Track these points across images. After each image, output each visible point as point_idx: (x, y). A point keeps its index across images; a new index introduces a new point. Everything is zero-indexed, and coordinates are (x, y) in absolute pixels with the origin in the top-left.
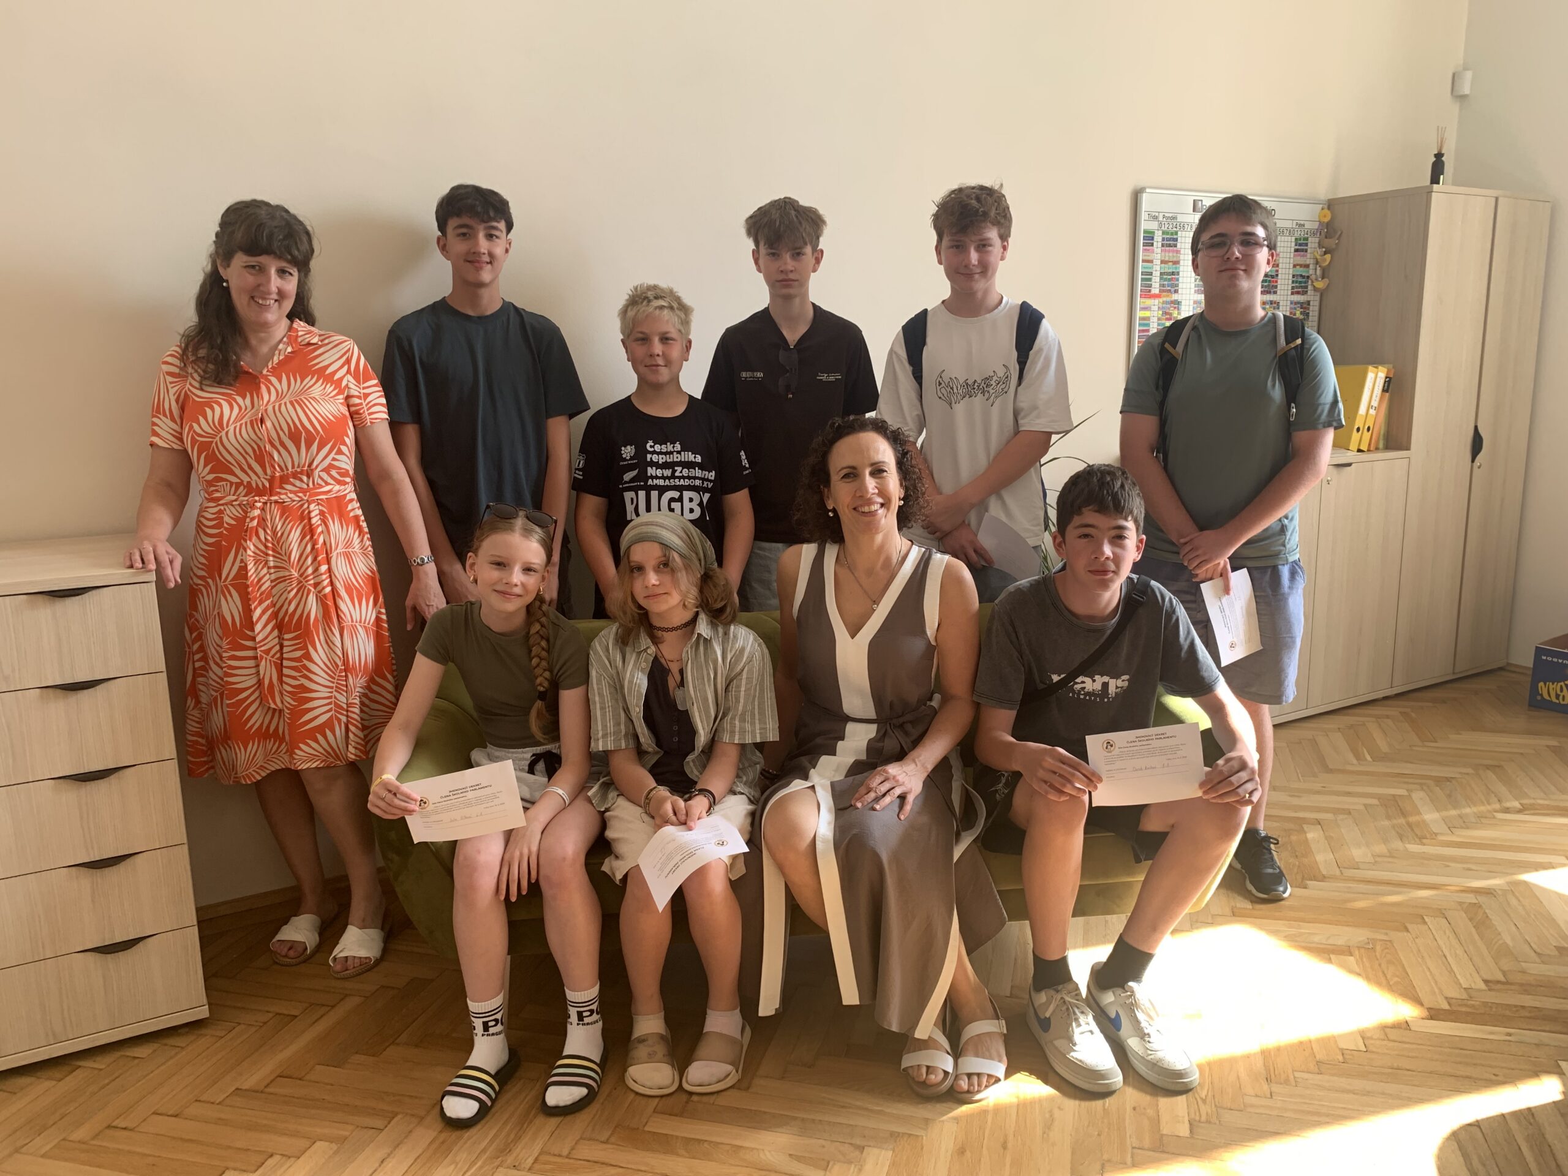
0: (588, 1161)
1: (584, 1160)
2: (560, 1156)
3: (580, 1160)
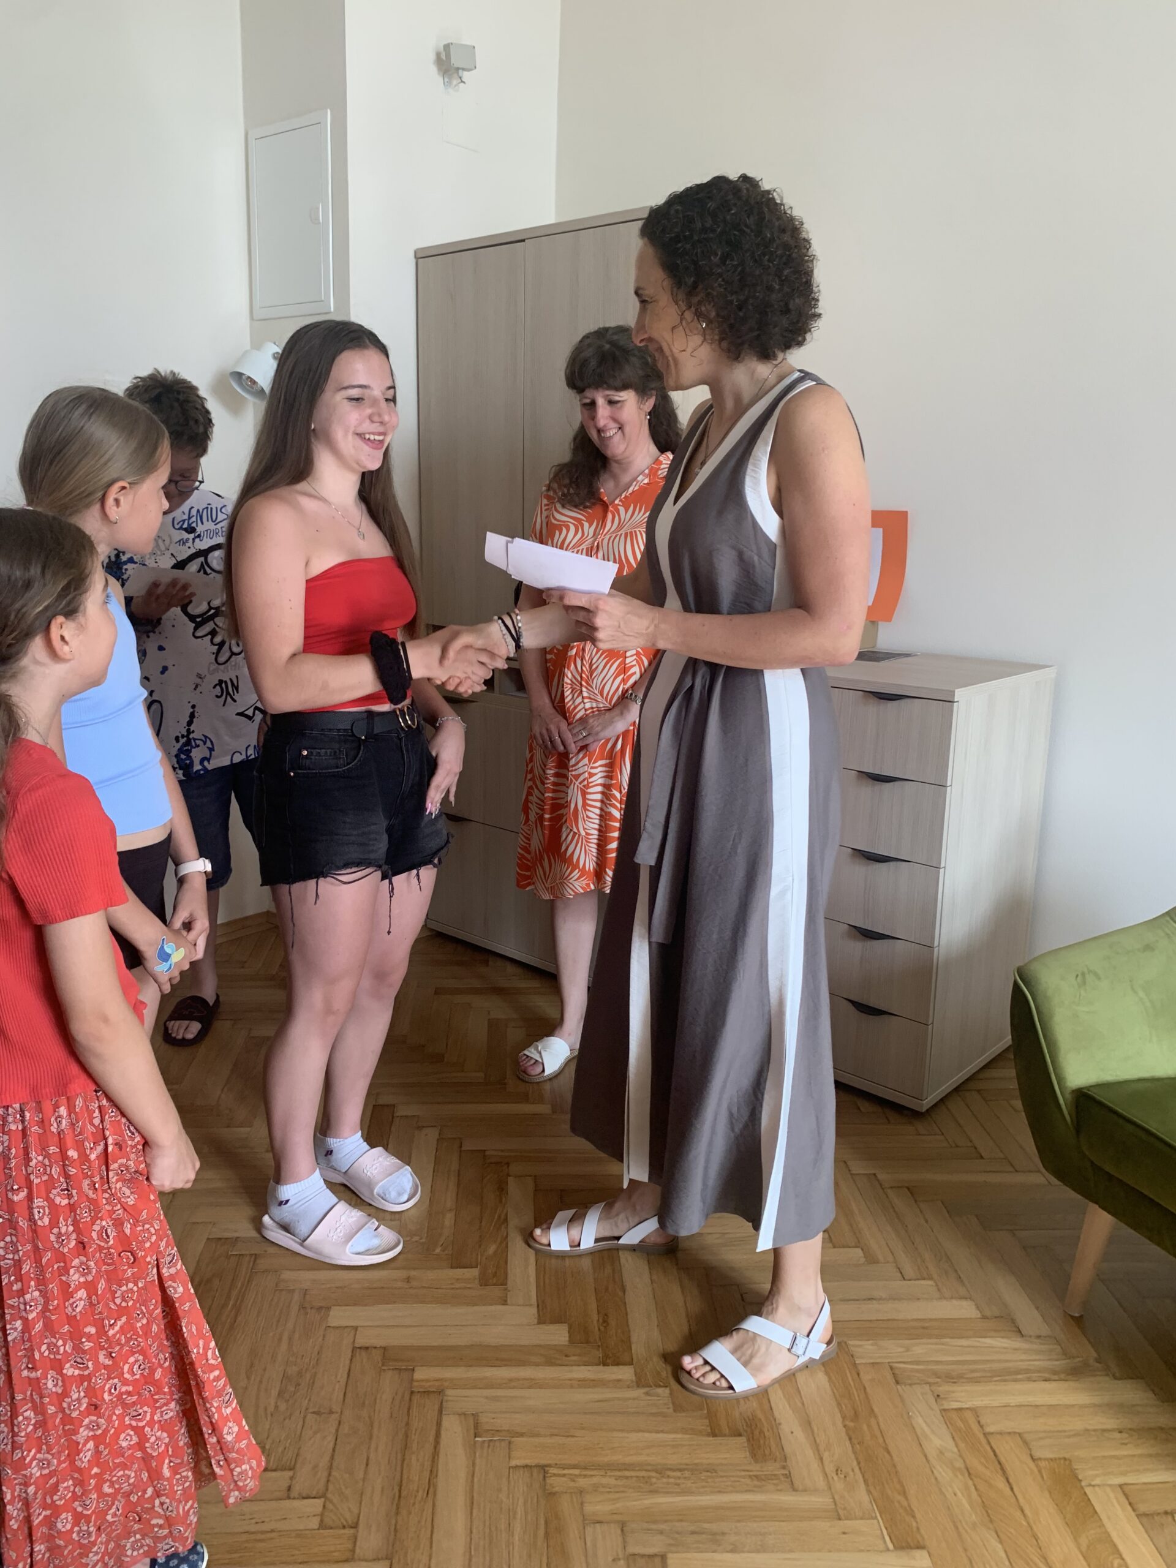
0: (995, 1455)
1: (994, 1452)
2: (982, 1427)
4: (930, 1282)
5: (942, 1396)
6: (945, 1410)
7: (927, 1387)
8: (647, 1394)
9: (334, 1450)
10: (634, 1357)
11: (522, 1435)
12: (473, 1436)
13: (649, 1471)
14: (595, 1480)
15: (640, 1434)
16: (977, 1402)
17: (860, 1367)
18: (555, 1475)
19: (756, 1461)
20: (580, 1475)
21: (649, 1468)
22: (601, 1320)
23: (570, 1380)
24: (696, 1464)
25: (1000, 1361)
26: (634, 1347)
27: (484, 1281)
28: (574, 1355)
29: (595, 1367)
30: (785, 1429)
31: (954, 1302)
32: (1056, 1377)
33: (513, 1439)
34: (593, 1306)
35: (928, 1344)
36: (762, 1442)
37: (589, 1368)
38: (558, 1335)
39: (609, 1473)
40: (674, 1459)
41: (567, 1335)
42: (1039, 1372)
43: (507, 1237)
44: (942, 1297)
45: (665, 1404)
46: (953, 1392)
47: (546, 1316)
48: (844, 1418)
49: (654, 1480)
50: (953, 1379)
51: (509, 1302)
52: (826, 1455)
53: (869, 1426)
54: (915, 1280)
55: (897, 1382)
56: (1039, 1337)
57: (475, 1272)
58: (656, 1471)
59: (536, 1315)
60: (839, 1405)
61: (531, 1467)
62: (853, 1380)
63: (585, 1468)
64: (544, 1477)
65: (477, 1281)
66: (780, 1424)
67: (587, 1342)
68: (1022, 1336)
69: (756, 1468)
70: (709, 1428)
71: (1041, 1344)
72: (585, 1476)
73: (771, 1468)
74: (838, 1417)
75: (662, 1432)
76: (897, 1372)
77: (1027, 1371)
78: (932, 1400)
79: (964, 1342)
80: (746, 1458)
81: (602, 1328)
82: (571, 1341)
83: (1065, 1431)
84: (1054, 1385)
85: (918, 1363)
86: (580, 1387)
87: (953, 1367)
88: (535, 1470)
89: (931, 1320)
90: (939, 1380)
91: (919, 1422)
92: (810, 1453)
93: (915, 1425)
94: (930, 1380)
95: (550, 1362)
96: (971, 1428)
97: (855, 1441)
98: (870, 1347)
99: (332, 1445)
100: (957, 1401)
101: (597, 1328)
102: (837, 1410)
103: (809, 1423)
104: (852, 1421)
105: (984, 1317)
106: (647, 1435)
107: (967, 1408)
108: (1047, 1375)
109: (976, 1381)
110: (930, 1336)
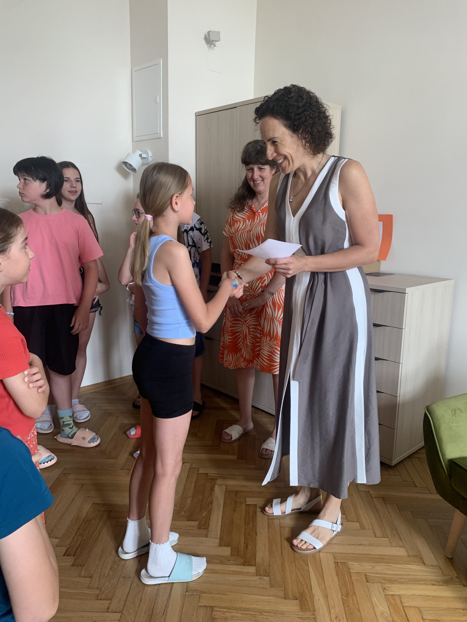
0: (406, 616)
2: (402, 603)
3: (405, 612)
4: (387, 539)
5: (386, 589)
6: (386, 595)
7: (380, 584)
8: (260, 579)
9: (128, 593)
10: (257, 562)
11: (205, 593)
12: (185, 591)
13: (256, 612)
14: (233, 614)
15: (255, 596)
16: (401, 593)
17: (351, 573)
18: (216, 611)
19: (302, 611)
20: (227, 612)
21: (256, 611)
22: (245, 547)
23: (229, 571)
24: (276, 611)
25: (413, 575)
26: (257, 558)
27: (199, 527)
28: (232, 561)
29: (240, 566)
30: (316, 598)
31: (397, 548)
32: (438, 584)
33: (201, 594)
34: (243, 540)
35: (382, 565)
36: (305, 603)
37: (237, 566)
38: (226, 551)
39: (239, 612)
40: (267, 608)
41: (230, 552)
42: (431, 581)
43: (211, 509)
44: (391, 546)
45: (267, 584)
46: (391, 587)
47: (223, 543)
48: (342, 595)
49: (257, 616)
50: (391, 581)
51: (208, 536)
52: (332, 611)
53: (353, 599)
54: (381, 538)
55: (367, 581)
56: (432, 566)
57: (196, 523)
58: (259, 612)
59: (219, 543)
60: (341, 589)
61: (207, 606)
62: (348, 579)
63: (230, 609)
64: (212, 611)
65: (196, 527)
66: (314, 596)
67: (238, 555)
68: (425, 565)
69: (301, 614)
70: (284, 595)
71: (433, 569)
72: (229, 612)
73: (308, 614)
74: (340, 594)
75: (264, 595)
76: (367, 577)
77: (425, 580)
78: (381, 590)
79: (399, 566)
80: (298, 609)
81: (245, 550)
82: (232, 554)
83: (438, 608)
84: (436, 587)
85: (377, 573)
86: (232, 574)
87: (393, 576)
88: (208, 608)
89: (385, 555)
90: (385, 581)
91: (375, 599)
92: (325, 609)
93: (373, 601)
94: (382, 581)
95: (222, 563)
96: (397, 603)
97: (345, 605)
98: (357, 565)
99: (128, 591)
100: (392, 591)
101: (243, 550)
102: (339, 591)
103: (327, 597)
104: (346, 597)
105: (409, 556)
106: (257, 596)
107: (396, 595)
108: (434, 583)
109: (402, 583)
110: (384, 563)
